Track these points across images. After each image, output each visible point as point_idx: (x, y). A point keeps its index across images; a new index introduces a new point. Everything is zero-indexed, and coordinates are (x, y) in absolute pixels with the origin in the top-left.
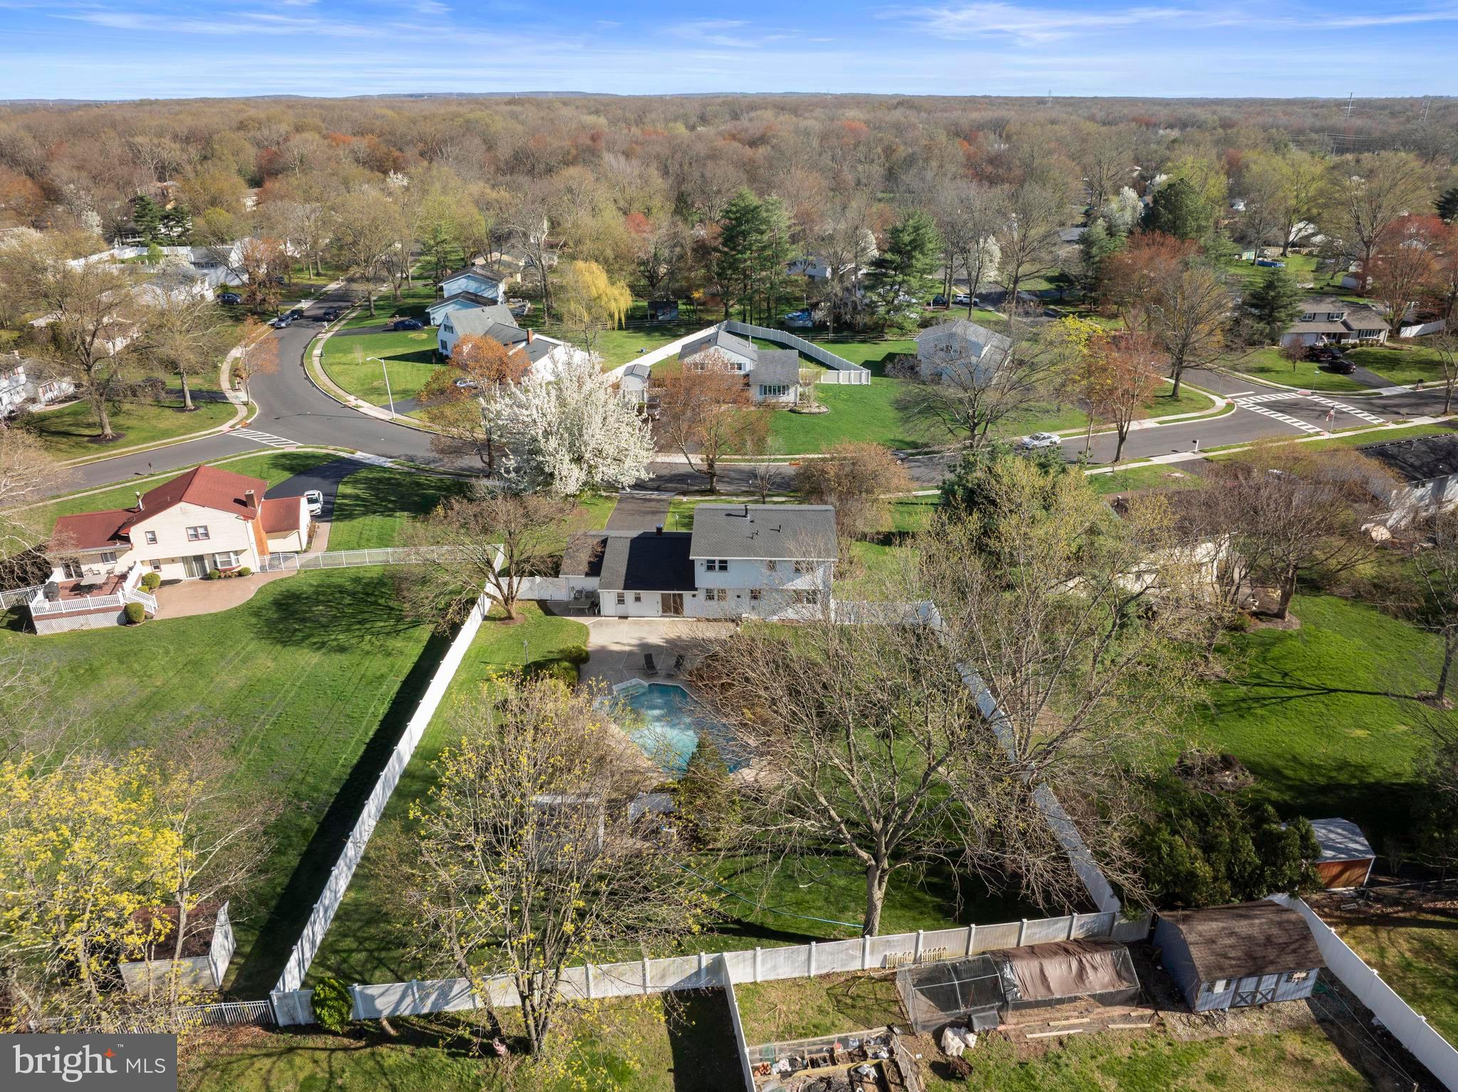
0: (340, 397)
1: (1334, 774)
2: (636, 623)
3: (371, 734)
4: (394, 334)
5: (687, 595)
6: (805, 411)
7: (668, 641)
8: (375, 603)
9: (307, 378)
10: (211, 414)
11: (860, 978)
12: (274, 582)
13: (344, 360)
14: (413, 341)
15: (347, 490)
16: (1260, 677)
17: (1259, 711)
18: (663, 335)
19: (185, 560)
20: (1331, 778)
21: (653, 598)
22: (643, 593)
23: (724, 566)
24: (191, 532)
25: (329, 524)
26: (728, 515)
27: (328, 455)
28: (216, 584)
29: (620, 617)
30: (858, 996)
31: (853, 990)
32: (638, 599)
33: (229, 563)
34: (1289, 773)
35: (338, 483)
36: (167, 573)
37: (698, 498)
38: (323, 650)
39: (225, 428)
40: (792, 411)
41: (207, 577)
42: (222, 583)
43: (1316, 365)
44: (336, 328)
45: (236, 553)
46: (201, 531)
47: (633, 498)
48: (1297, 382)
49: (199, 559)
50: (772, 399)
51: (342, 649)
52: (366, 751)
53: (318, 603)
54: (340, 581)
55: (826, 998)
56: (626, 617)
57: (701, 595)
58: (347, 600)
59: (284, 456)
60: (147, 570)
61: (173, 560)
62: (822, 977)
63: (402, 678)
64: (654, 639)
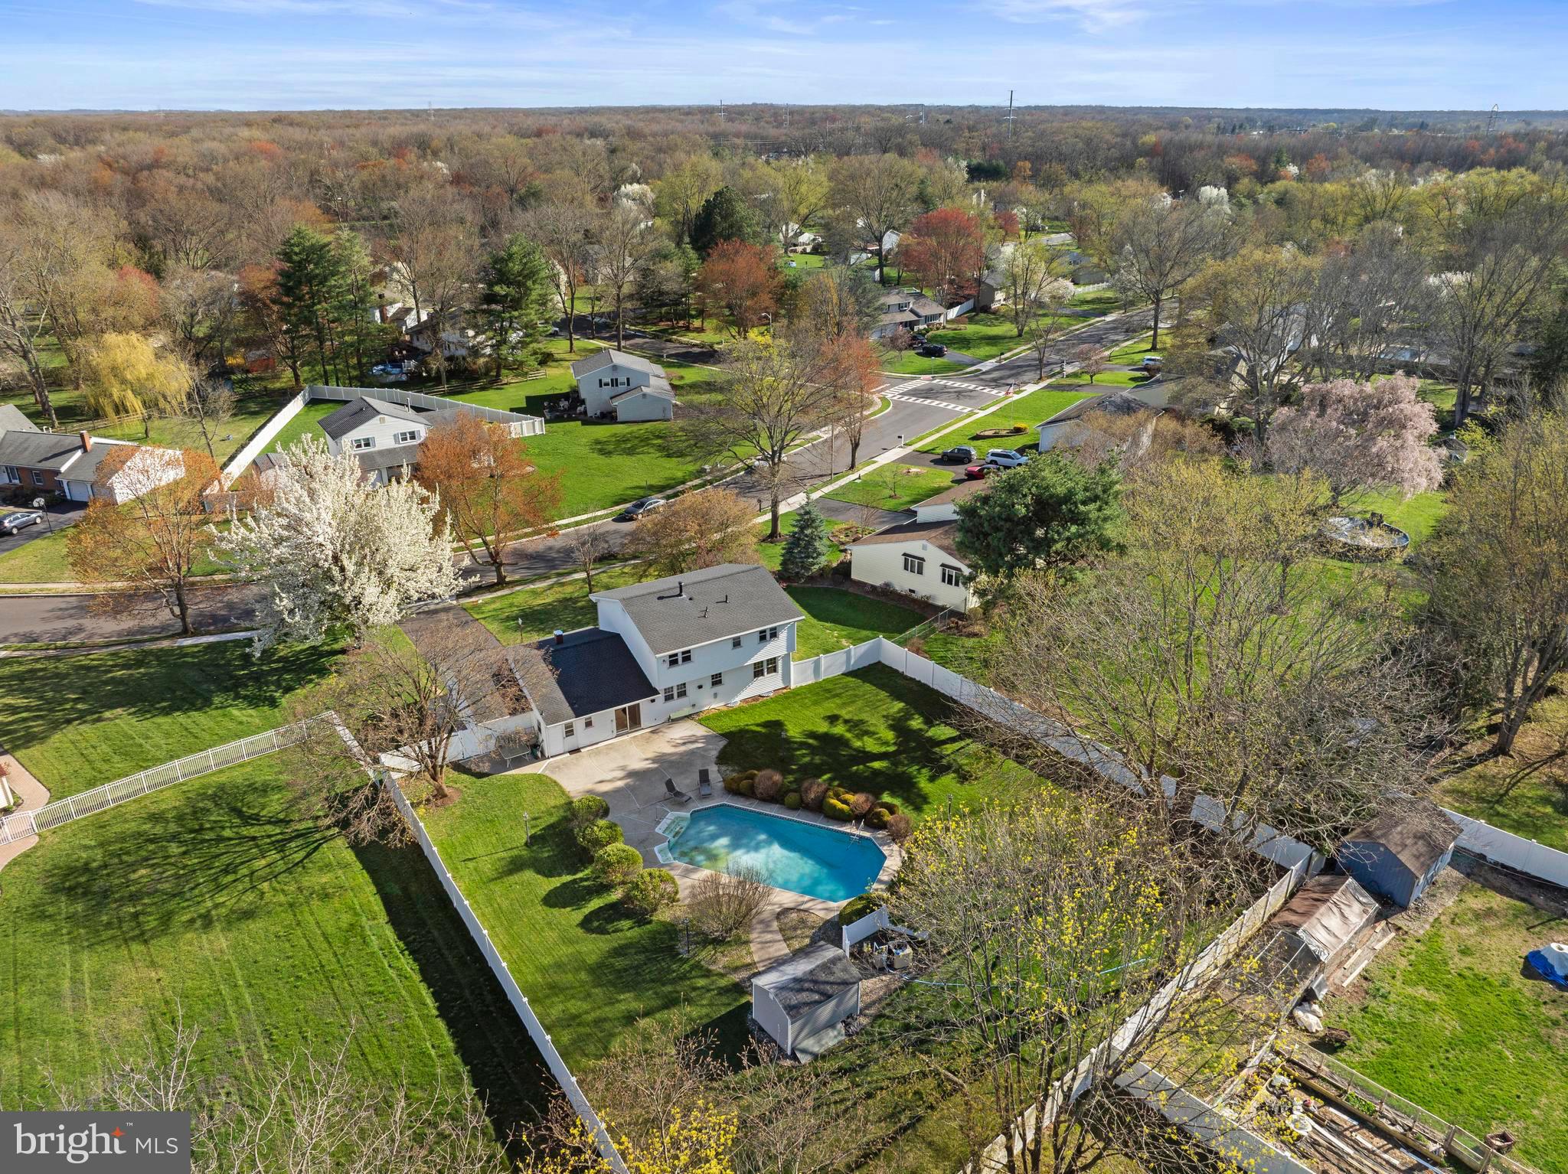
2: (597, 752)
3: (429, 1001)
5: (644, 703)
7: (654, 760)
8: (220, 839)
21: (606, 717)
22: (594, 716)
23: (687, 657)
26: (660, 598)
29: (571, 752)
32: (589, 724)
43: (913, 352)
48: (912, 369)
52: (450, 1024)
54: (132, 827)
56: (578, 750)
57: (660, 698)
58: (174, 849)
63: (383, 918)
64: (638, 764)
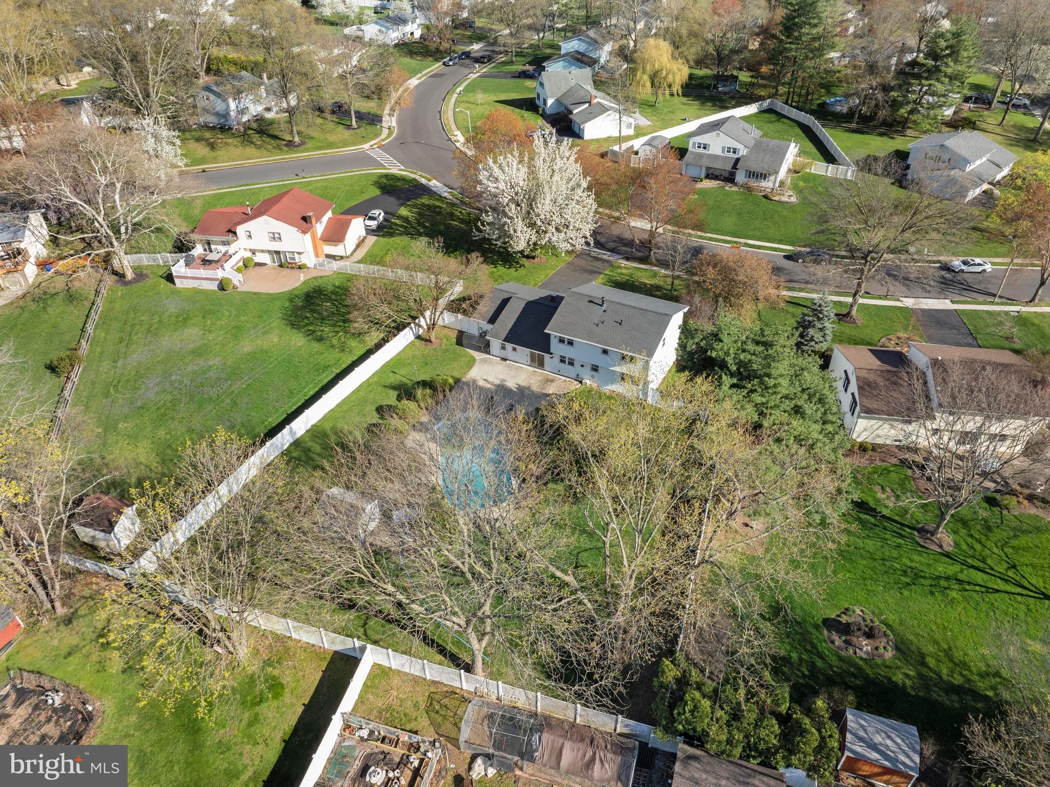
0: (450, 130)
1: (976, 678)
2: (509, 367)
4: (517, 80)
5: (547, 356)
6: (776, 198)
9: (440, 112)
10: (364, 134)
11: (456, 693)
12: (315, 278)
13: (472, 99)
14: (527, 88)
15: (404, 211)
16: (984, 562)
17: (954, 594)
18: (714, 105)
19: (269, 252)
20: (969, 681)
21: (524, 353)
22: (518, 347)
23: (571, 343)
24: (271, 235)
25: (375, 238)
27: (415, 179)
28: (286, 271)
29: (501, 359)
30: (445, 706)
31: (446, 701)
32: (514, 349)
33: (294, 259)
34: (931, 662)
35: (402, 205)
36: (260, 258)
37: (636, 265)
38: (310, 337)
39: (366, 146)
40: (765, 197)
41: (281, 266)
42: (288, 271)
44: (485, 70)
45: (299, 253)
46: (277, 236)
47: (589, 255)
49: (278, 253)
50: (753, 183)
51: (320, 339)
53: (330, 300)
55: (425, 698)
56: (505, 360)
57: (557, 359)
59: (386, 176)
60: (248, 254)
61: (263, 251)
62: (434, 683)
